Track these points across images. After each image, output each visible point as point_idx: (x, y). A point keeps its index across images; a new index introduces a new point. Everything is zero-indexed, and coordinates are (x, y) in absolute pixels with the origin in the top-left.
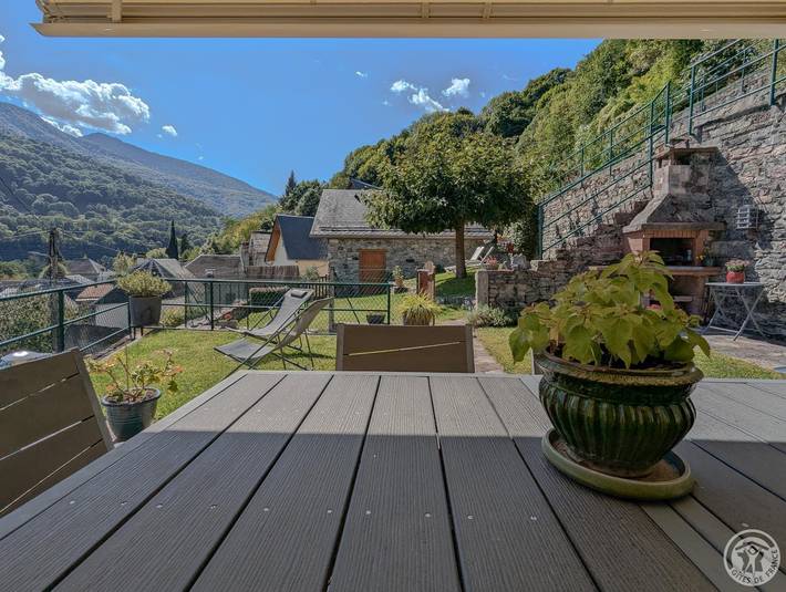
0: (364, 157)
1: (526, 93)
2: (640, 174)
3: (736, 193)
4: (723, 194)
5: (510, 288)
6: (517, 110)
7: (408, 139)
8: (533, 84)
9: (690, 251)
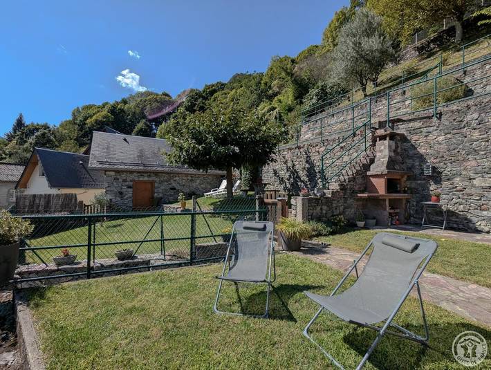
0: (91, 112)
1: (204, 92)
2: (345, 144)
3: (418, 157)
4: (410, 157)
5: (319, 208)
6: (201, 99)
7: (127, 105)
8: (208, 87)
9: (398, 186)
